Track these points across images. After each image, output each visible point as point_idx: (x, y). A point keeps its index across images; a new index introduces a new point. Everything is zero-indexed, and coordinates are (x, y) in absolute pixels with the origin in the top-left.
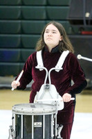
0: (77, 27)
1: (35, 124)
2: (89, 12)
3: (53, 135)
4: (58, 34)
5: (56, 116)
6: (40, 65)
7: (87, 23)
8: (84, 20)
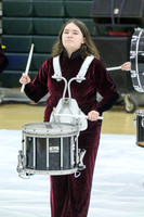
0: (103, 27)
1: (51, 149)
2: (118, 8)
3: (73, 163)
4: (81, 35)
5: (77, 139)
6: (58, 75)
7: (116, 22)
8: (113, 17)
